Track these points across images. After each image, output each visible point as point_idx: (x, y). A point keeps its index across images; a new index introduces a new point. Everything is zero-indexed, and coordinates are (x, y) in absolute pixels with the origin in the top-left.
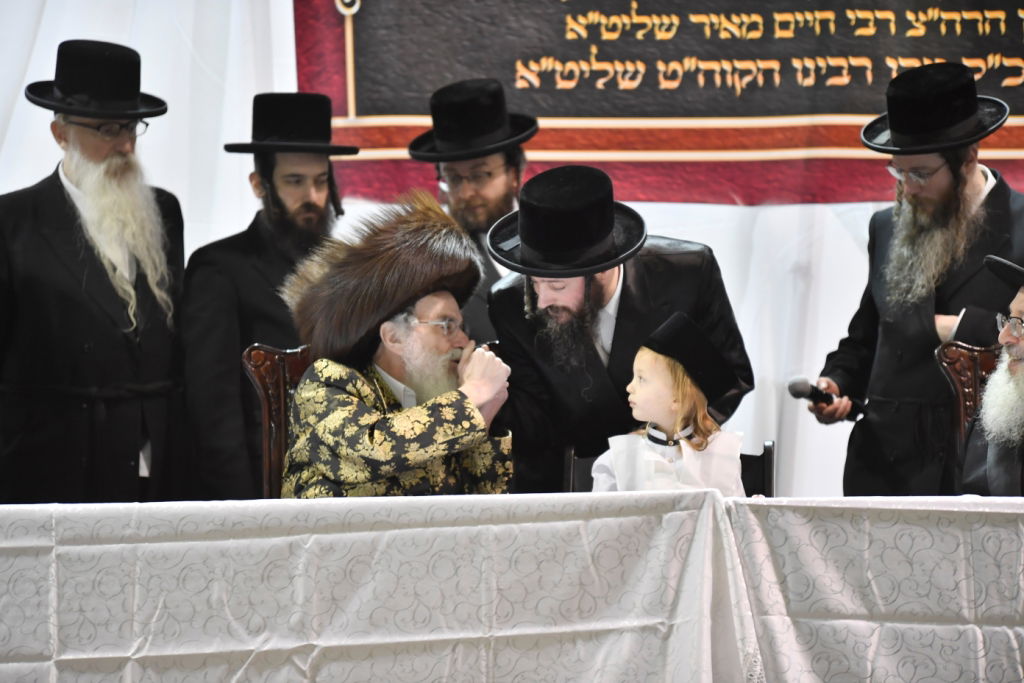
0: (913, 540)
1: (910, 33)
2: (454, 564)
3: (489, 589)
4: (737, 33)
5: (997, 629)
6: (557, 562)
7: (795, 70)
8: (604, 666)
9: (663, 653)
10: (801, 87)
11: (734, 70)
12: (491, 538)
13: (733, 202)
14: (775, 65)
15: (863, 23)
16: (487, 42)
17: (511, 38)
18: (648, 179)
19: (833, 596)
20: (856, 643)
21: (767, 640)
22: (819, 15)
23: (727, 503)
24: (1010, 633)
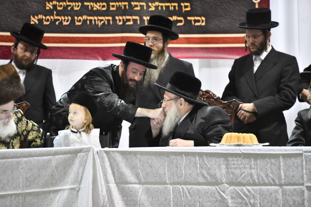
0: (152, 160)
1: (150, 9)
2: (12, 170)
3: (23, 178)
4: (99, 8)
5: (176, 186)
6: (44, 169)
7: (117, 20)
8: (59, 200)
9: (77, 196)
10: (118, 25)
11: (98, 20)
12: (24, 162)
13: (99, 59)
14: (110, 18)
15: (136, 6)
16: (21, 10)
17: (28, 8)
18: (72, 52)
19: (129, 177)
20: (135, 191)
21: (109, 191)
22: (123, 3)
23: (97, 150)
24: (180, 187)
